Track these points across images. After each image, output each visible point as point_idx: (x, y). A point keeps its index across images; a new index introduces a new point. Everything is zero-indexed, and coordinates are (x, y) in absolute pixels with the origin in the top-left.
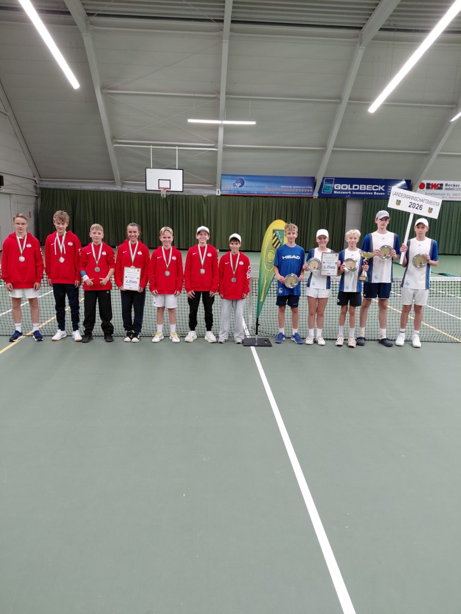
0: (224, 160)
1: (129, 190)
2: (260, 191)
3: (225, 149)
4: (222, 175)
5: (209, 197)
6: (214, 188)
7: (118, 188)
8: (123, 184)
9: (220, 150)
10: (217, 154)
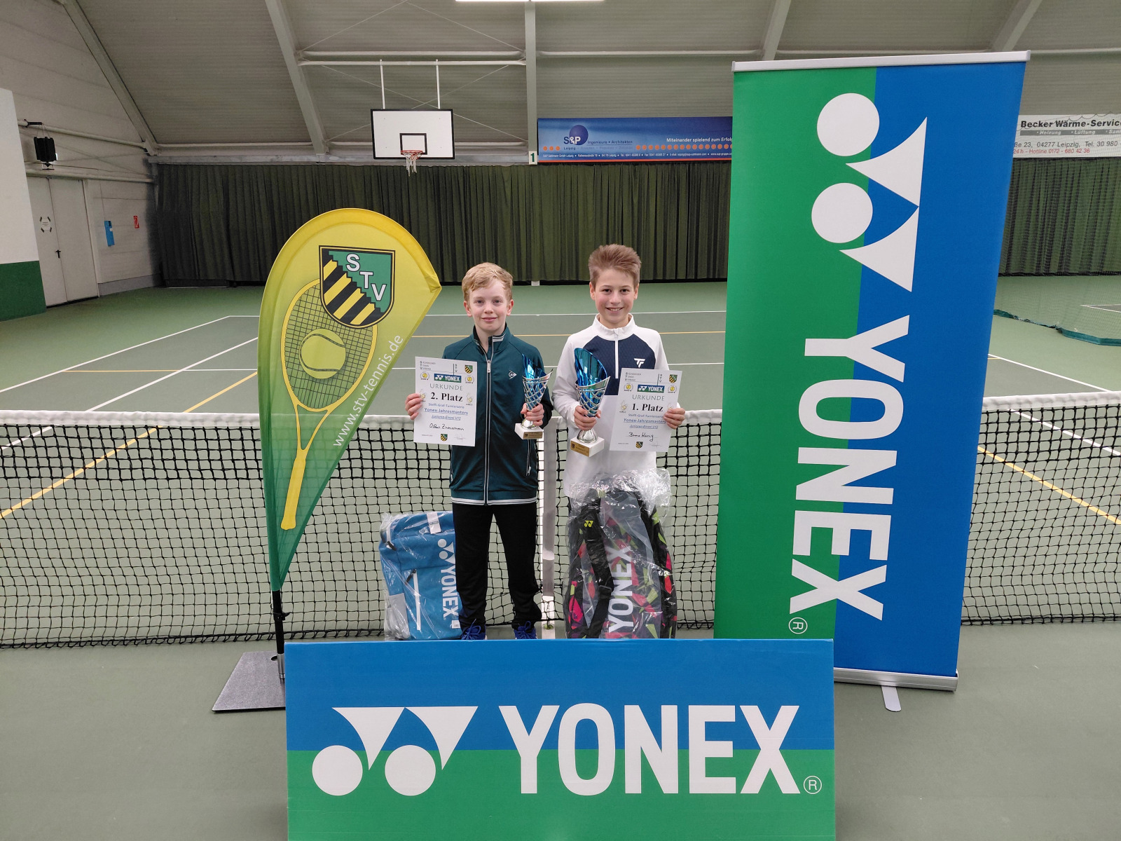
0: (542, 87)
1: (342, 160)
2: (622, 151)
3: (542, 62)
4: (539, 120)
5: (514, 168)
6: (524, 148)
7: (319, 157)
8: (330, 149)
9: (530, 63)
10: (525, 73)
